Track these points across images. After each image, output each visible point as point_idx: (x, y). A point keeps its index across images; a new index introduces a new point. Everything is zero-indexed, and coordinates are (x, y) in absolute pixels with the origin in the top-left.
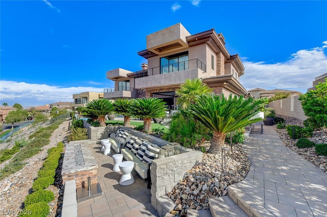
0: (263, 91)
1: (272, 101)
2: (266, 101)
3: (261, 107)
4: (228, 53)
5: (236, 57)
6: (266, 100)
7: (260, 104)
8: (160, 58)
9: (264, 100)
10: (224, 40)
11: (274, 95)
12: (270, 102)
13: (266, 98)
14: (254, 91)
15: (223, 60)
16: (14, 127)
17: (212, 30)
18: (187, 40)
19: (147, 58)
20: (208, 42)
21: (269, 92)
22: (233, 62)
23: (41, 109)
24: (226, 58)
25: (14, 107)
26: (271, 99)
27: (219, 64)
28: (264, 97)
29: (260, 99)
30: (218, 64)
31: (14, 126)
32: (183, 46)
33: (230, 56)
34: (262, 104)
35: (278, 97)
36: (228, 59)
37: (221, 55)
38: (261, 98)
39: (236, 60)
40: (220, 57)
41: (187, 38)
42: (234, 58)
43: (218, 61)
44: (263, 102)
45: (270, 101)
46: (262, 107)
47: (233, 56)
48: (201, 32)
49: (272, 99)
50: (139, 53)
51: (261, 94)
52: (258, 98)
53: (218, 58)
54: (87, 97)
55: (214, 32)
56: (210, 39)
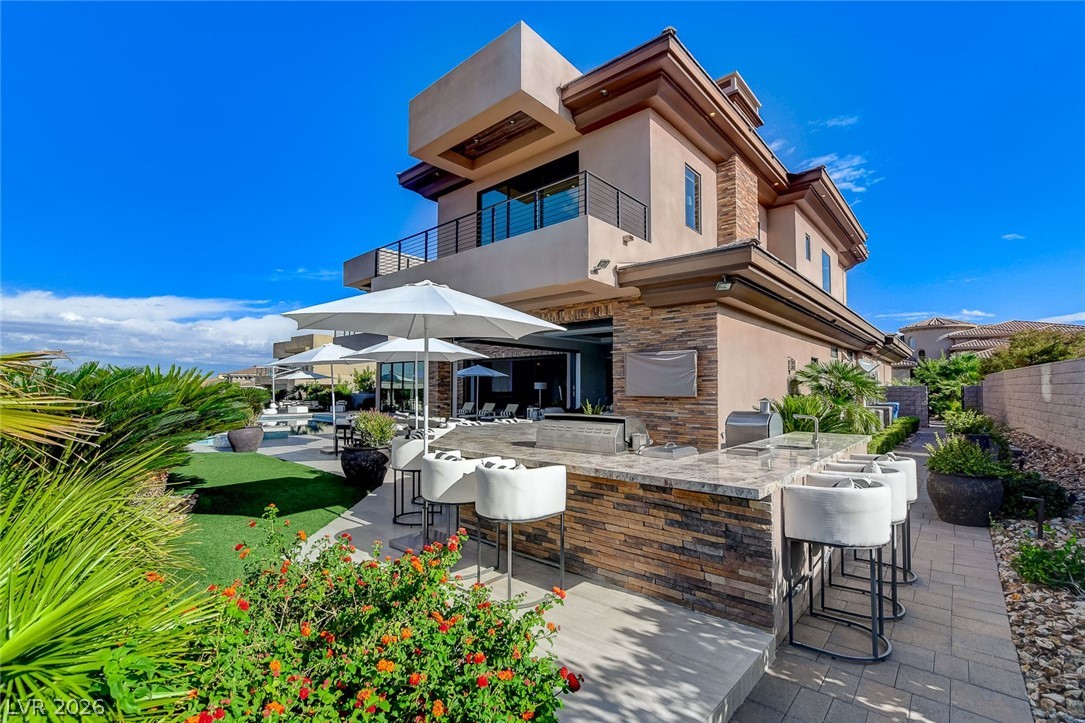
0: (962, 328)
1: (997, 368)
2: (972, 369)
3: (948, 392)
4: (773, 162)
5: (817, 180)
6: (971, 364)
7: (945, 382)
8: (480, 194)
9: (964, 365)
10: (756, 105)
11: (1004, 346)
12: (986, 373)
13: (970, 358)
14: (925, 328)
15: (749, 191)
17: (665, 37)
18: (563, 101)
19: (434, 197)
20: (658, 100)
21: (985, 333)
22: (803, 202)
24: (770, 183)
26: (990, 360)
27: (731, 208)
28: (963, 353)
29: (944, 362)
30: (725, 206)
32: (553, 132)
33: (788, 175)
34: (953, 382)
35: (1026, 351)
36: (780, 191)
37: (739, 166)
38: (948, 358)
39: (816, 194)
40: (733, 178)
41: (562, 90)
42: (806, 186)
43: (726, 193)
44: (958, 372)
45: (987, 369)
46: (953, 392)
47: (801, 176)
48: (619, 56)
49: (996, 361)
50: (404, 179)
51: (953, 339)
52: (939, 357)
53: (725, 181)
55: (673, 45)
56: (664, 86)
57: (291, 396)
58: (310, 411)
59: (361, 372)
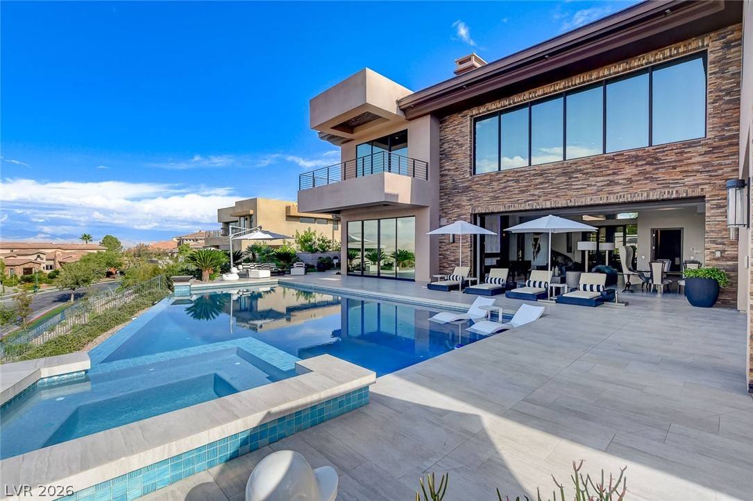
16: (78, 296)
18: (399, 107)
23: (159, 249)
25: (103, 243)
31: (75, 295)
54: (251, 216)
57: (246, 257)
58: (273, 274)
59: (302, 233)
